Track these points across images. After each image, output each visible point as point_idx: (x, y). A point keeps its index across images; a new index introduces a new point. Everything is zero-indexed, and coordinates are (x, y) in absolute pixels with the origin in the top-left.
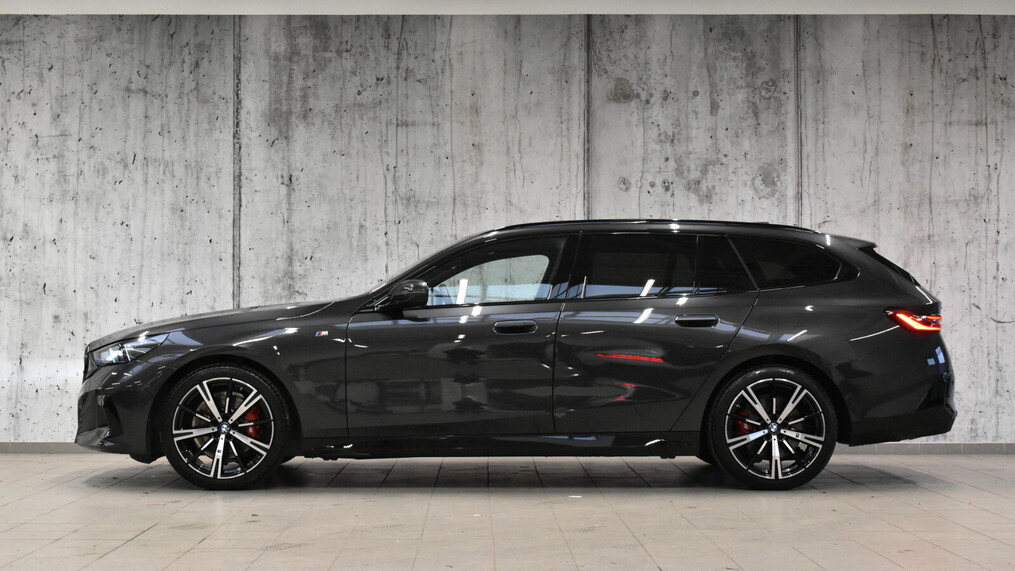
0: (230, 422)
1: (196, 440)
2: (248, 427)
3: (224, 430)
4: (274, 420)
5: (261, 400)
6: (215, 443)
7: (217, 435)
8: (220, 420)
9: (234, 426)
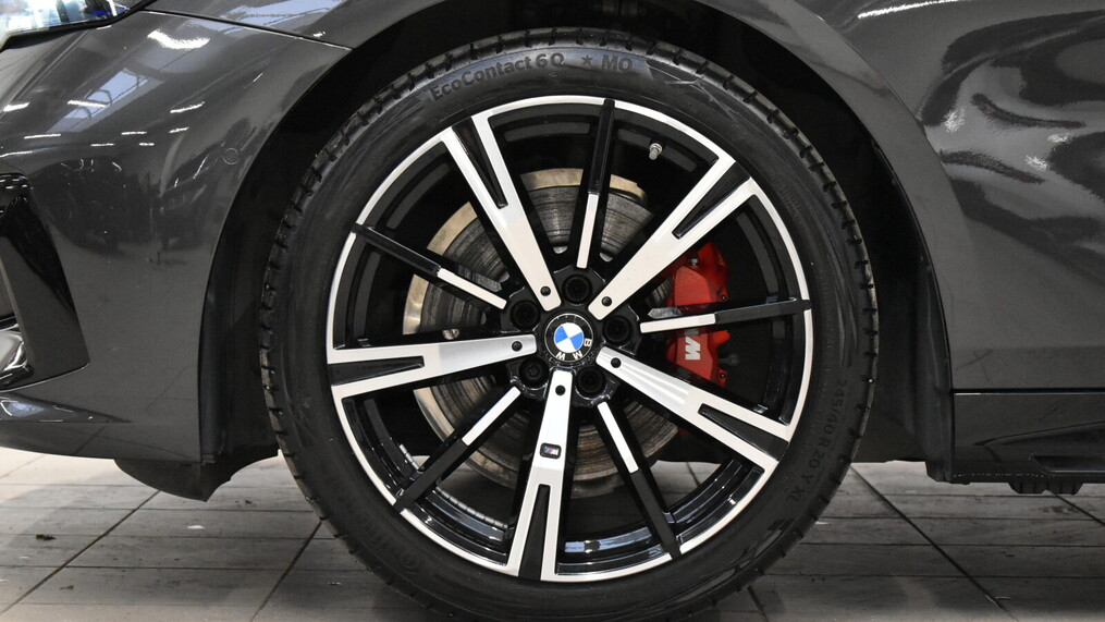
0: (598, 310)
1: (425, 396)
2: (681, 332)
3: (565, 346)
4: (814, 303)
5: (750, 208)
6: (530, 410)
7: (535, 371)
8: (551, 302)
9: (618, 331)
